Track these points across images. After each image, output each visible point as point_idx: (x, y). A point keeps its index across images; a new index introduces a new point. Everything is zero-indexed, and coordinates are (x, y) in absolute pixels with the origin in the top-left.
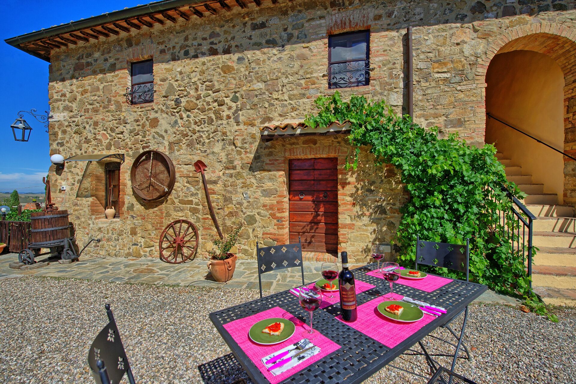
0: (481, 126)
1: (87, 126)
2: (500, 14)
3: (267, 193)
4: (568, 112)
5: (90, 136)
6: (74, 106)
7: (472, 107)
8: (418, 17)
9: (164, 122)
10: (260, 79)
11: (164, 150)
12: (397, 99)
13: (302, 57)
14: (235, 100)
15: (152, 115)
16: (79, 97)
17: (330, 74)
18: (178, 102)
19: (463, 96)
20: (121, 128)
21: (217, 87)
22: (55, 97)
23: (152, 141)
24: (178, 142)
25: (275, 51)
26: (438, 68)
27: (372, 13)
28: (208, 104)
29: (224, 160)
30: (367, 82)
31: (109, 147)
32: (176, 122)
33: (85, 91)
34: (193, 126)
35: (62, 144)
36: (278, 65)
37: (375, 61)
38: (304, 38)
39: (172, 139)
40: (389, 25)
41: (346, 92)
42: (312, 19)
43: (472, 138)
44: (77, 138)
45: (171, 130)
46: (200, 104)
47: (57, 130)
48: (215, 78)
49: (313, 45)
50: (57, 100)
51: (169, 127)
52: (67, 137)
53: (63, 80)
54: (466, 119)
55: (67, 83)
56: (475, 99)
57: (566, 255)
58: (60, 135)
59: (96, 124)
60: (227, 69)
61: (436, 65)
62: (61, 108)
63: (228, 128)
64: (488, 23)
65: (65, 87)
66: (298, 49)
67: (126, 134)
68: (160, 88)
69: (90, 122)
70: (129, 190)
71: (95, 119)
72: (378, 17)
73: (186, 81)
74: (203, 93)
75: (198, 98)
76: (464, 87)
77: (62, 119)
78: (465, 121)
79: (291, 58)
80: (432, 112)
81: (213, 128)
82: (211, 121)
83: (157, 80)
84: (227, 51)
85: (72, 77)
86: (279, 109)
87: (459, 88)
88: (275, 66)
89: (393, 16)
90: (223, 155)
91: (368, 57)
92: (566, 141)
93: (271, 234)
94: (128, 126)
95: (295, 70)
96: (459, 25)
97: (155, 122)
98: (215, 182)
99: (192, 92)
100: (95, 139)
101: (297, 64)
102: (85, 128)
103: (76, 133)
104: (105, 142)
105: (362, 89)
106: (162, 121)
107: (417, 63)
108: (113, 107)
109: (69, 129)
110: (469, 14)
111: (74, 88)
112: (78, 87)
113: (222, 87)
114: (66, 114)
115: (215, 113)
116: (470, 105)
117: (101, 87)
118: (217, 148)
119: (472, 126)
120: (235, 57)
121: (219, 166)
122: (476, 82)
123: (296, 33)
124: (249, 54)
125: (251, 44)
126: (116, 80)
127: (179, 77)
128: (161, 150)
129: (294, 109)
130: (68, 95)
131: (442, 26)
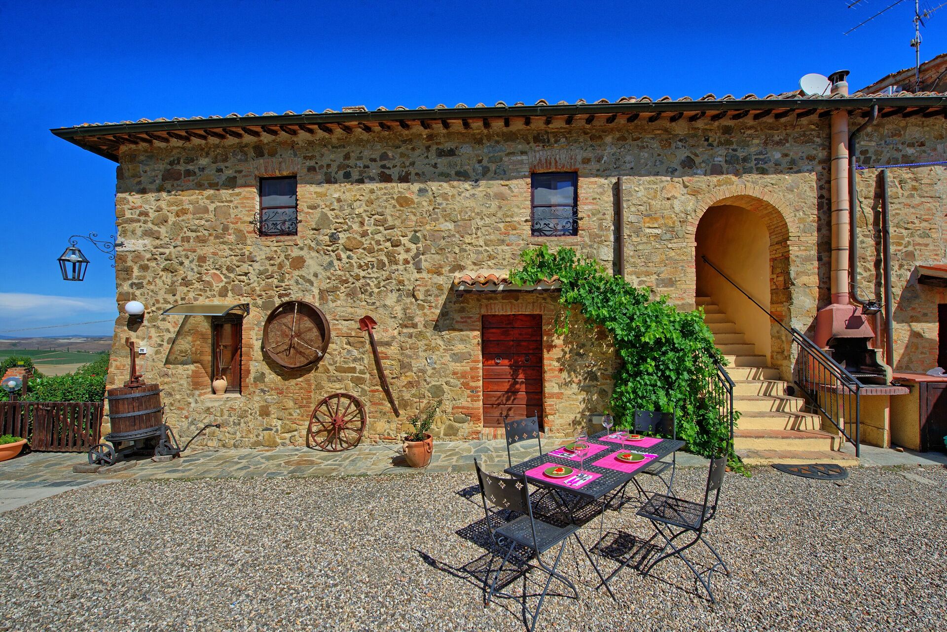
0: (691, 286)
1: (186, 262)
2: (708, 171)
3: (458, 358)
4: (773, 274)
5: (191, 276)
6: (163, 230)
7: (683, 266)
8: (628, 166)
9: (313, 264)
10: (448, 217)
11: (312, 299)
12: (607, 253)
13: (501, 197)
14: (415, 240)
15: (295, 253)
16: (172, 219)
17: (533, 220)
18: (334, 239)
19: (673, 254)
20: (245, 267)
21: (390, 222)
22: (128, 215)
23: (295, 288)
24: (334, 290)
25: (467, 185)
26: (649, 222)
27: (580, 155)
28: (378, 243)
29: (400, 315)
30: (575, 232)
31: (223, 293)
32: (331, 264)
33: (184, 212)
34: (356, 271)
35: (140, 286)
36: (470, 203)
37: (584, 209)
38: (503, 174)
39: (325, 285)
40: (598, 170)
41: (552, 241)
42: (513, 153)
43: (683, 299)
44: (167, 278)
45: (323, 274)
46: (366, 242)
47: (130, 263)
48: (388, 212)
49: (513, 183)
50: (132, 221)
51: (319, 270)
52: (149, 276)
53: (143, 191)
54: (678, 279)
55: (151, 196)
56: (685, 258)
57: (766, 418)
58: (136, 272)
59: (202, 259)
60: (404, 202)
61: (647, 219)
62: (139, 232)
63: (406, 276)
64: (697, 179)
65: (147, 202)
66: (496, 186)
67: (253, 276)
68: (307, 218)
69: (192, 256)
70: (257, 354)
71: (201, 252)
72: (586, 161)
73: (347, 212)
74: (370, 229)
75: (364, 234)
76: (675, 245)
77: (141, 248)
78: (676, 281)
79: (487, 196)
80: (644, 269)
81: (385, 274)
82: (381, 266)
83: (302, 206)
84: (404, 179)
85: (160, 189)
86: (473, 256)
87: (670, 246)
88: (467, 203)
89: (603, 162)
90: (398, 310)
91: (575, 204)
92: (772, 303)
93: (463, 408)
94: (256, 266)
95: (493, 210)
96: (669, 178)
97: (299, 263)
98: (388, 344)
99: (356, 227)
100: (200, 280)
101: (494, 204)
102: (182, 264)
103: (165, 269)
104: (217, 286)
105: (571, 239)
106: (309, 262)
107: (628, 215)
108: (232, 238)
109: (153, 264)
110: (679, 168)
111: (163, 204)
112: (170, 204)
113: (397, 223)
114: (148, 241)
115: (388, 255)
116: (681, 264)
117: (211, 207)
118: (391, 299)
119: (683, 286)
120: (416, 187)
121: (393, 324)
122: (687, 240)
123: (493, 167)
124: (434, 186)
125: (436, 174)
126: (237, 201)
127: (336, 205)
128: (308, 299)
129: (491, 257)
130: (152, 215)
131: (652, 178)
